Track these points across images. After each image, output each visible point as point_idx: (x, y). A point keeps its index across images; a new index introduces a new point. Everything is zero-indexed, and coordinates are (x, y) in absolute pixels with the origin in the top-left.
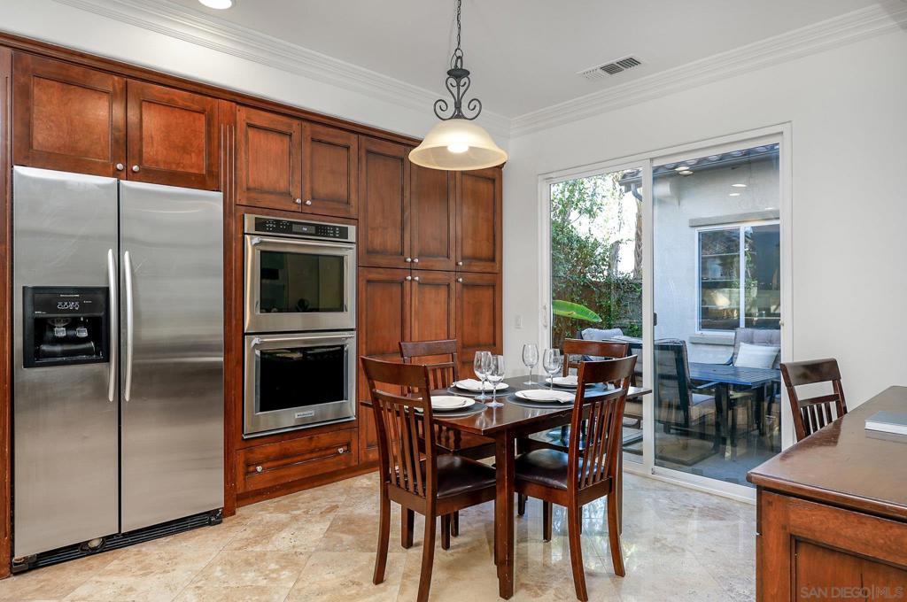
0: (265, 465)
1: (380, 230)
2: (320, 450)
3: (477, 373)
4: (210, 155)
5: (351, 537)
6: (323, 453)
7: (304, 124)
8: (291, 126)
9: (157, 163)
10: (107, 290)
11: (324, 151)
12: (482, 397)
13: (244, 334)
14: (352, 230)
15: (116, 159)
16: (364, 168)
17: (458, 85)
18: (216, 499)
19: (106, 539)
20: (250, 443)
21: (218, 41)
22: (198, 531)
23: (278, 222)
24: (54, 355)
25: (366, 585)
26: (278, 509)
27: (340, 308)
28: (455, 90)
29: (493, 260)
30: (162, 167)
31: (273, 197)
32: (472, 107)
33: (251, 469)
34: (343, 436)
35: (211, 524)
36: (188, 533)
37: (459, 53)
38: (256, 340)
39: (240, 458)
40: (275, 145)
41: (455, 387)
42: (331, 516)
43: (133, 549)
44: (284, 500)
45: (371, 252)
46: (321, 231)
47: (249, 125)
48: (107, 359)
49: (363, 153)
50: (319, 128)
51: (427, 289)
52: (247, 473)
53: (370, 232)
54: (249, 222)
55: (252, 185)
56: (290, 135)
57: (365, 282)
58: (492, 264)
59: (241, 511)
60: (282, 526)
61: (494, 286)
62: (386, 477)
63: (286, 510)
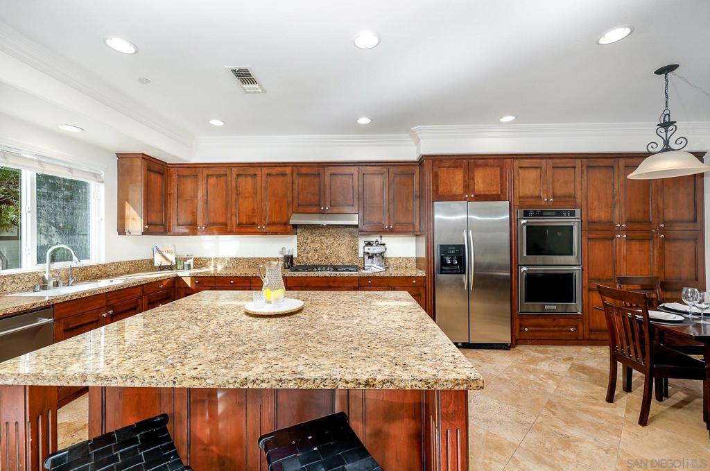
0: (530, 329)
1: (596, 210)
2: (560, 327)
3: (685, 301)
4: (502, 185)
5: (586, 376)
6: (561, 329)
7: (548, 160)
8: (540, 163)
9: (480, 192)
10: (464, 245)
11: (559, 172)
12: (690, 316)
13: (518, 265)
14: (578, 211)
15: (465, 193)
16: (585, 177)
17: (666, 131)
18: (507, 339)
19: (463, 344)
20: (522, 317)
21: (506, 134)
22: (500, 351)
23: (535, 211)
24: (445, 270)
25: (601, 401)
26: (537, 351)
27: (571, 253)
28: (664, 135)
29: (695, 221)
30: (482, 193)
31: (532, 200)
32: (679, 142)
33: (522, 329)
34: (572, 322)
35: (505, 349)
36: (495, 350)
37: (667, 112)
38: (524, 268)
39: (517, 322)
40: (532, 174)
41: (664, 306)
42: (570, 362)
43: (474, 351)
44: (540, 348)
45: (591, 222)
46: (559, 214)
47: (520, 167)
48: (464, 273)
49: (584, 168)
50: (557, 161)
51: (633, 243)
52: (521, 330)
53: (589, 211)
54: (520, 213)
55: (521, 195)
56: (541, 168)
57: (586, 240)
58: (694, 224)
59: (519, 347)
60: (543, 360)
61: (695, 240)
62: (613, 349)
63: (542, 352)
